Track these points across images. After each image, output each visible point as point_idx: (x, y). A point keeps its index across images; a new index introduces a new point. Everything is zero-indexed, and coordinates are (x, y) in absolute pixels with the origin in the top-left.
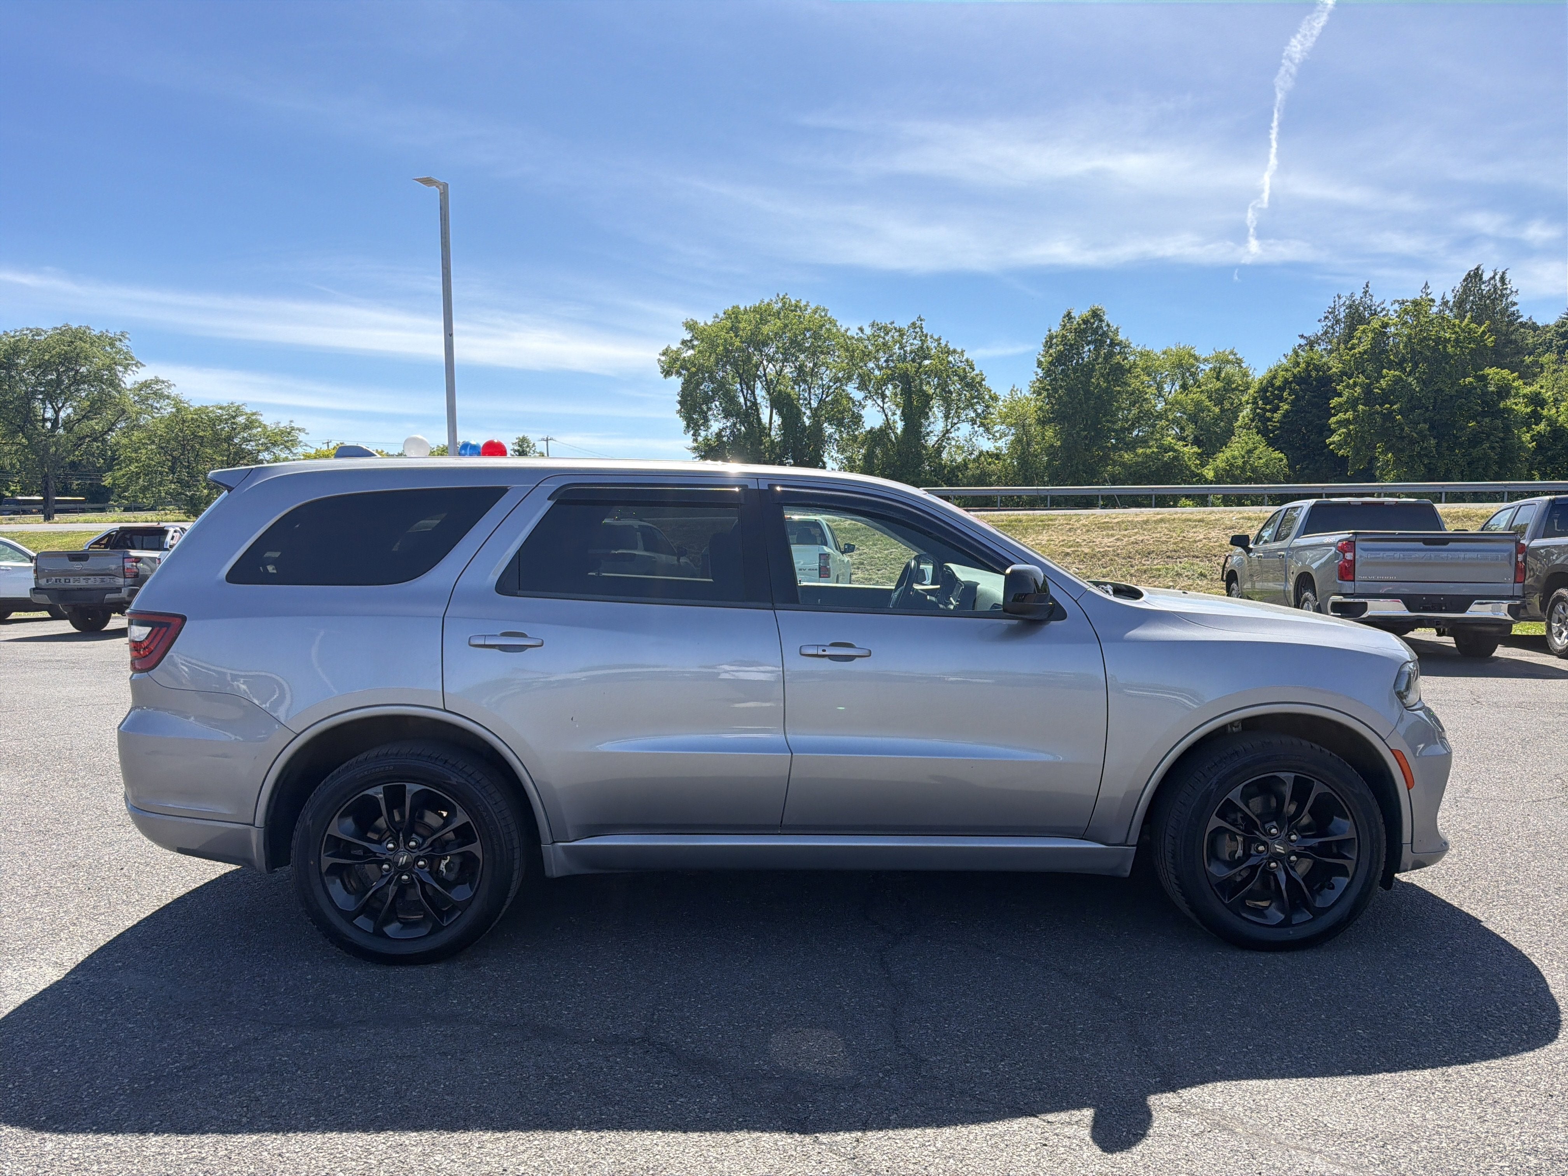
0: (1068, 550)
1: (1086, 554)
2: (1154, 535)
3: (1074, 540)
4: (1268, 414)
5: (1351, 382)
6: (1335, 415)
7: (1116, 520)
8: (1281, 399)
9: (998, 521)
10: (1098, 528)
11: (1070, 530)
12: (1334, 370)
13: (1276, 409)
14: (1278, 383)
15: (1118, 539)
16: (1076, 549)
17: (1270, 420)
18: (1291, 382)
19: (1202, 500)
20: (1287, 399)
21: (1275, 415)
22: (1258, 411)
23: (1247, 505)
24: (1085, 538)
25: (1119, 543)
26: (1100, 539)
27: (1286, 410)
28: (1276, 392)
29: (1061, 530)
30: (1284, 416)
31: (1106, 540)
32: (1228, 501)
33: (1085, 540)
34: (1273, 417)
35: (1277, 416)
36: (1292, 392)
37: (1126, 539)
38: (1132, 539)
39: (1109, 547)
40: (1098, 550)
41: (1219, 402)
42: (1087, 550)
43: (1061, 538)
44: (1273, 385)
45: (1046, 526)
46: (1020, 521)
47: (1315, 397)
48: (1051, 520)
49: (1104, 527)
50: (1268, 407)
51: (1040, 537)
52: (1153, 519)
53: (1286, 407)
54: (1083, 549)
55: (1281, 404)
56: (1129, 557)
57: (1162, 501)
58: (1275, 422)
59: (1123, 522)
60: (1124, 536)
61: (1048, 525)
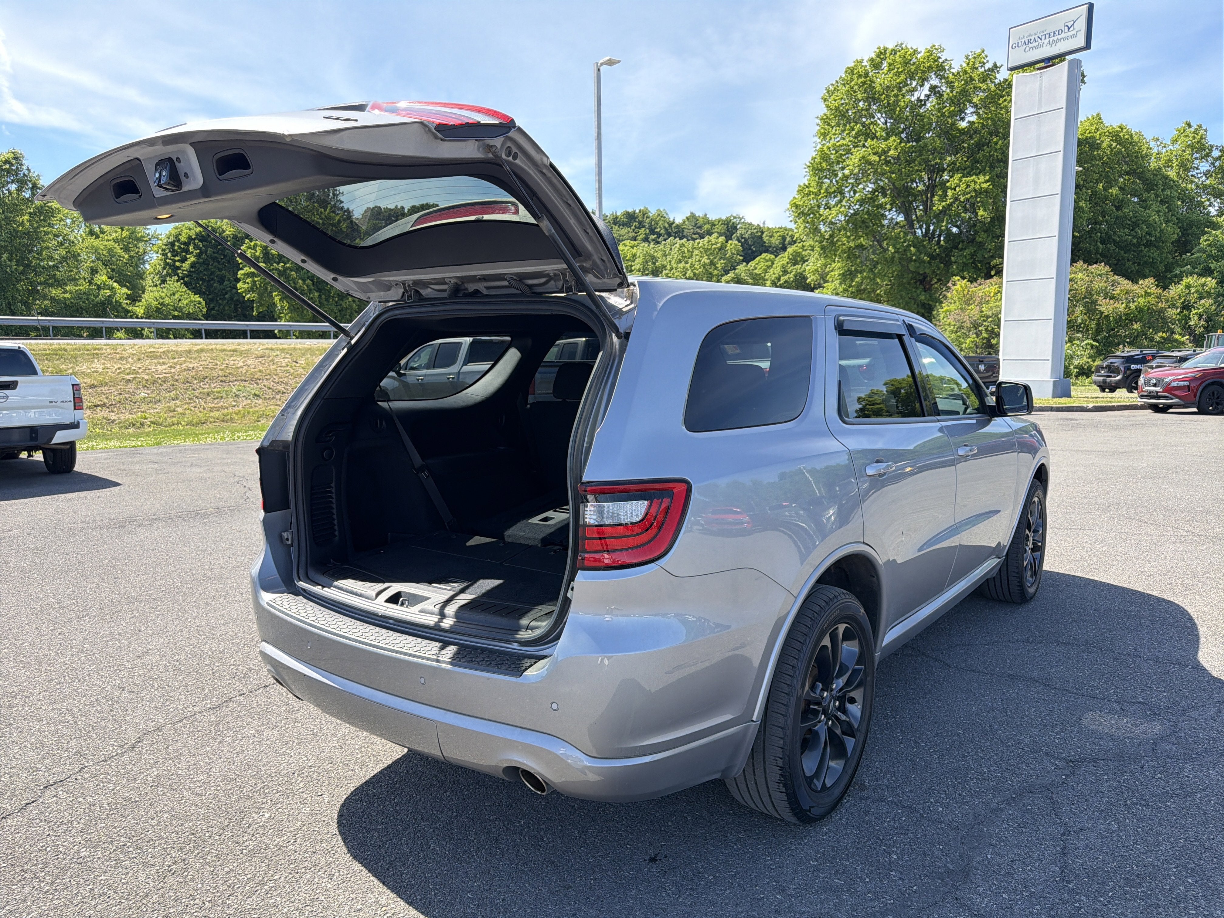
0: (129, 377)
1: (147, 380)
2: (201, 363)
3: (130, 368)
4: (177, 264)
5: (252, 244)
6: (242, 269)
7: (161, 350)
8: (187, 251)
9: (40, 350)
10: (147, 357)
11: (121, 358)
12: (227, 232)
13: (184, 260)
14: (183, 238)
15: (171, 367)
16: (135, 376)
17: (178, 268)
18: (194, 239)
19: (135, 333)
20: (192, 252)
21: (184, 265)
22: (168, 261)
23: (170, 338)
24: (139, 365)
25: (173, 370)
26: (153, 367)
27: (194, 262)
28: (182, 246)
29: (112, 358)
30: (193, 265)
31: (160, 368)
32: (163, 334)
33: (140, 368)
34: (182, 266)
35: (186, 266)
36: (196, 247)
37: (178, 367)
38: (184, 366)
39: (165, 373)
40: (157, 376)
41: (126, 249)
42: (146, 377)
43: (116, 366)
44: (178, 241)
45: (95, 355)
46: (65, 350)
47: (214, 253)
48: (98, 349)
49: (152, 356)
50: (177, 258)
51: (94, 366)
52: (195, 349)
53: (193, 259)
54: (143, 376)
55: (188, 256)
56: (188, 382)
57: (95, 333)
58: (184, 270)
59: (168, 351)
60: (175, 364)
61: (97, 354)
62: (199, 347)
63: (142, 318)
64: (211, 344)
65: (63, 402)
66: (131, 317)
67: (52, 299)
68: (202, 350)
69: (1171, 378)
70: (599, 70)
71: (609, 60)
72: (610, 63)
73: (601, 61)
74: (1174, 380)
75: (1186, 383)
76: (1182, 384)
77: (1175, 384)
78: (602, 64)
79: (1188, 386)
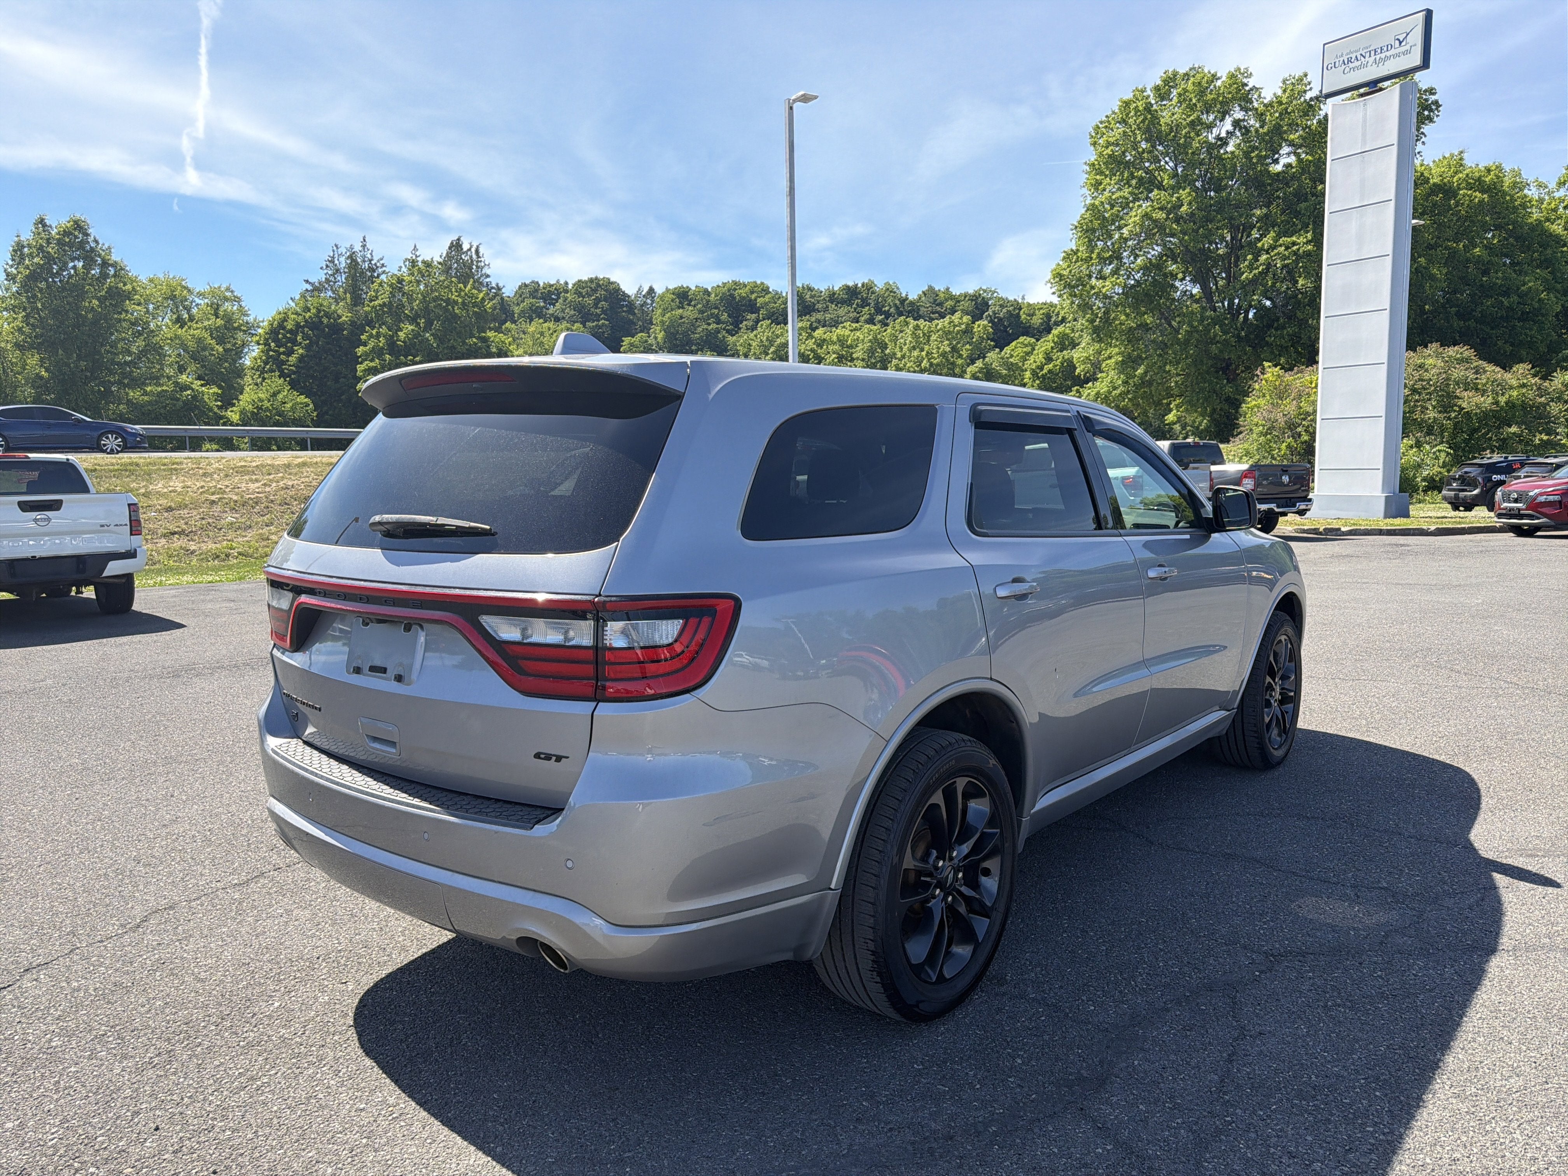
0: (213, 498)
1: (236, 501)
2: (303, 480)
3: (215, 487)
4: (282, 357)
5: (374, 332)
6: (361, 363)
7: (254, 464)
8: (294, 342)
9: (107, 465)
10: (237, 472)
11: (204, 475)
12: (344, 318)
13: (290, 352)
14: (289, 325)
15: (265, 485)
16: (221, 496)
17: (284, 363)
18: (303, 327)
20: (301, 343)
21: (290, 359)
22: (271, 353)
23: (273, 450)
24: (226, 483)
25: (268, 489)
26: (244, 485)
27: (302, 355)
28: (288, 335)
29: (194, 474)
30: (301, 359)
31: (252, 486)
33: (227, 486)
34: (288, 361)
35: (293, 359)
36: (306, 337)
37: (274, 484)
38: (281, 484)
39: (258, 493)
40: (248, 496)
41: (221, 341)
42: (235, 498)
43: (198, 484)
44: (284, 328)
45: (173, 470)
46: (137, 465)
47: (328, 343)
48: (177, 463)
49: (243, 471)
50: (282, 350)
51: (171, 484)
52: (295, 463)
53: (301, 351)
54: (230, 496)
55: (296, 348)
56: (286, 504)
58: (290, 366)
59: (262, 465)
60: (271, 481)
61: (176, 470)
62: (300, 460)
63: (237, 425)
64: (315, 457)
65: (117, 525)
66: (224, 424)
67: (129, 402)
68: (304, 464)
69: (1537, 491)
70: (791, 108)
71: (803, 95)
72: (805, 99)
73: (793, 97)
74: (1541, 494)
75: (1557, 498)
76: (1551, 498)
77: (1542, 499)
78: (795, 101)
79: (1560, 502)
